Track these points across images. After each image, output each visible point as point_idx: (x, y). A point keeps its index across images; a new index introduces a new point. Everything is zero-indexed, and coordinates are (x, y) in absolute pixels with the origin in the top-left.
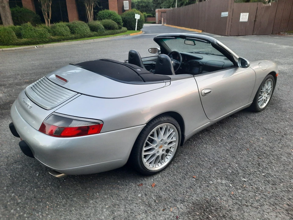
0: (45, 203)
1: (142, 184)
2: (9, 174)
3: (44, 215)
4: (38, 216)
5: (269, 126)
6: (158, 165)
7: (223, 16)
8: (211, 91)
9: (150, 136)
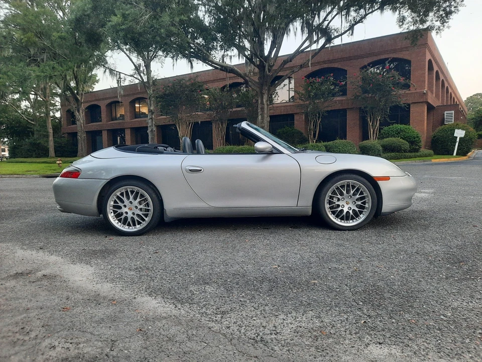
6: (128, 227)
8: (201, 170)
9: (118, 194)
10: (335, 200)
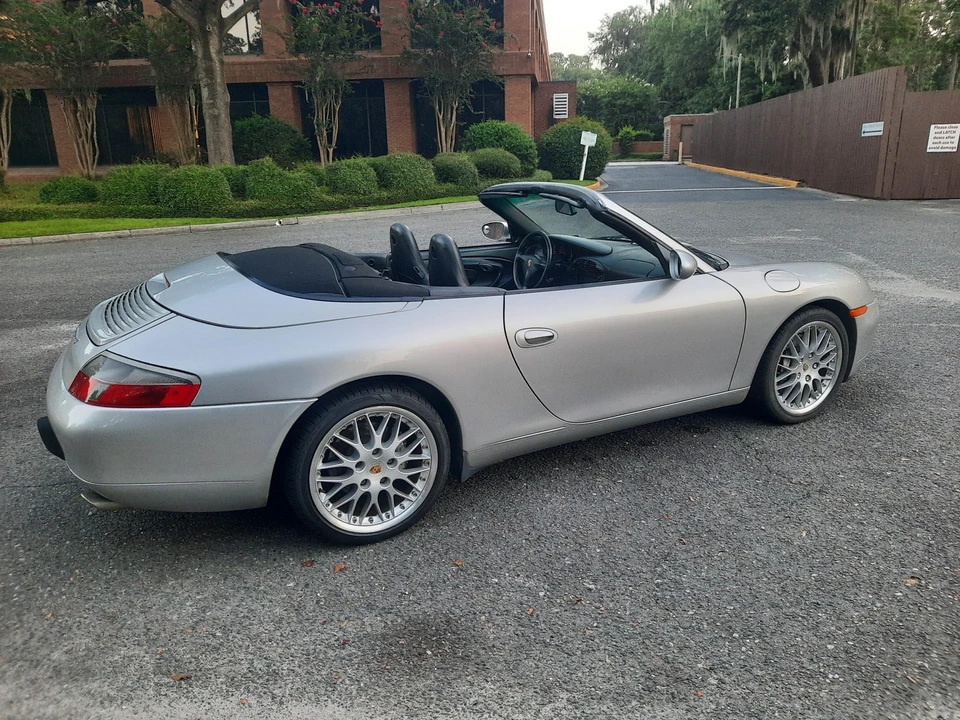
0: (72, 572)
1: (312, 563)
2: (34, 506)
3: (55, 593)
4: (42, 595)
5: (787, 466)
6: (371, 521)
7: (866, 135)
8: (552, 337)
9: (337, 435)
10: (786, 365)
